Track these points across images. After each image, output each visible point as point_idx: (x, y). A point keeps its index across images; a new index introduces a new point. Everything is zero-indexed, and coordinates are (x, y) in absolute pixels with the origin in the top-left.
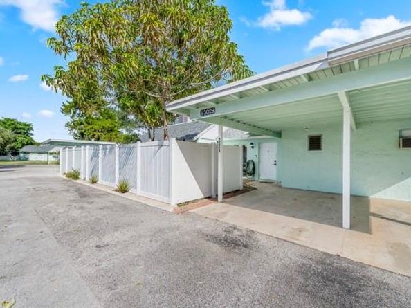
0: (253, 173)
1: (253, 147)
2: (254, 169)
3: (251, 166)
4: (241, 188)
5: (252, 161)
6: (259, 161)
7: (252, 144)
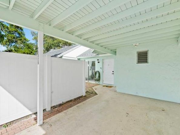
0: (99, 80)
1: (99, 62)
2: (99, 77)
3: (97, 75)
4: (84, 94)
5: (98, 71)
6: (103, 72)
7: (98, 60)
